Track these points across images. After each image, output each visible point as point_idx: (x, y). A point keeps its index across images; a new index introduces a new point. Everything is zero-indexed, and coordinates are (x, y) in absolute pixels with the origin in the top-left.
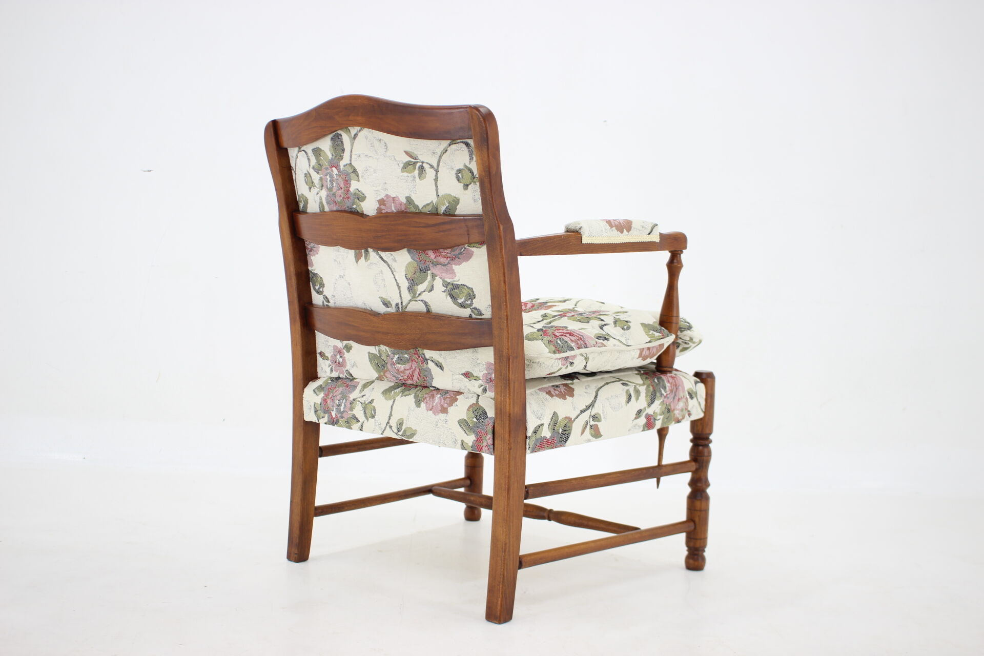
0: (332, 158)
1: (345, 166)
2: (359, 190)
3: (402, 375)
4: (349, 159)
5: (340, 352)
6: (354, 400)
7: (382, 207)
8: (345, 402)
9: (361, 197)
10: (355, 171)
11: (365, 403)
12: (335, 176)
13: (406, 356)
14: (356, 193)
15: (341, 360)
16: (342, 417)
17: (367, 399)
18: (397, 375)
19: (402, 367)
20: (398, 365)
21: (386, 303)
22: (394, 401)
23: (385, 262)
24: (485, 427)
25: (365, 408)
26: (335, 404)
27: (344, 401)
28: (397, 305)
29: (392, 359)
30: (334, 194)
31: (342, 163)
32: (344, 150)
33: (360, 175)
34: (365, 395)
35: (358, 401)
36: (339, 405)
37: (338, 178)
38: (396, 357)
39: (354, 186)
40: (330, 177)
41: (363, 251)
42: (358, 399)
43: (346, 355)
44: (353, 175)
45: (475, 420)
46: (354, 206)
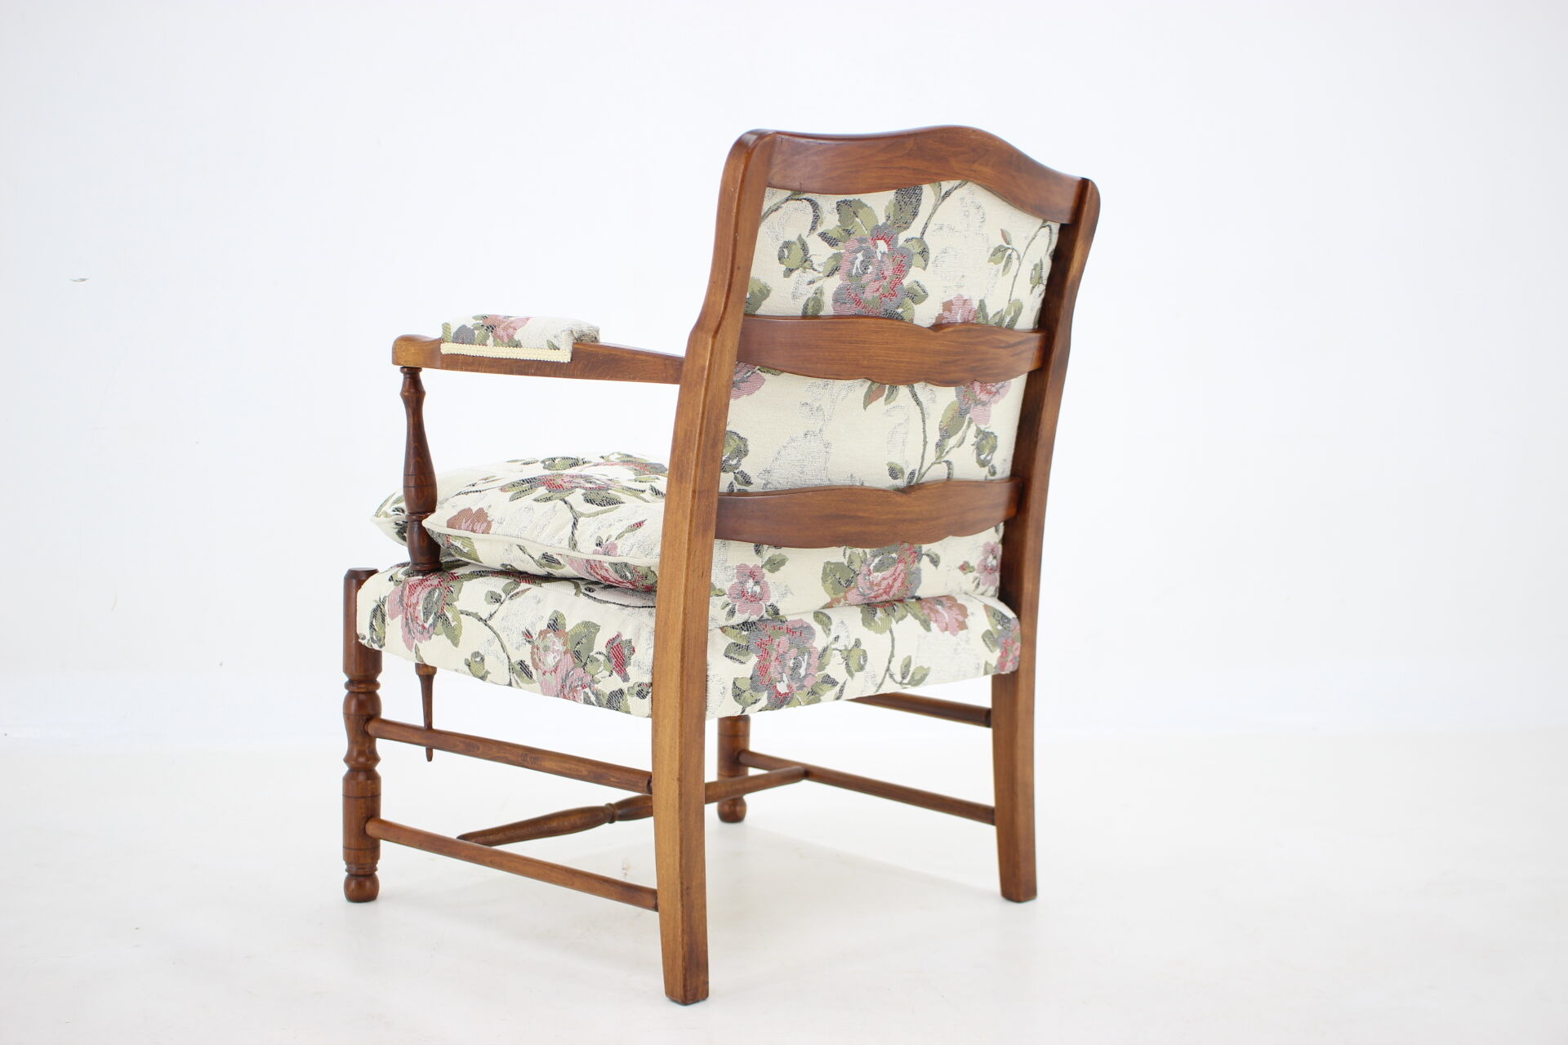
0: (885, 224)
1: (907, 241)
2: (921, 284)
3: (876, 588)
4: (920, 230)
5: (752, 575)
6: (825, 650)
7: (947, 314)
8: (809, 658)
9: (917, 295)
10: (924, 252)
11: (846, 649)
12: (879, 256)
13: (894, 555)
14: (912, 288)
15: (757, 589)
16: (802, 687)
17: (846, 642)
18: (867, 592)
19: (877, 576)
20: (876, 574)
21: (894, 472)
22: (891, 632)
23: (919, 403)
24: (1011, 634)
25: (847, 656)
26: (787, 669)
27: (806, 657)
28: (912, 473)
29: (869, 565)
30: (863, 287)
31: (902, 237)
32: (915, 214)
33: (932, 258)
34: (838, 637)
35: (834, 649)
36: (797, 667)
37: (885, 259)
38: (877, 560)
39: (914, 275)
40: (863, 255)
41: (887, 386)
42: (833, 646)
43: (769, 577)
44: (918, 259)
45: (999, 627)
46: (900, 310)
